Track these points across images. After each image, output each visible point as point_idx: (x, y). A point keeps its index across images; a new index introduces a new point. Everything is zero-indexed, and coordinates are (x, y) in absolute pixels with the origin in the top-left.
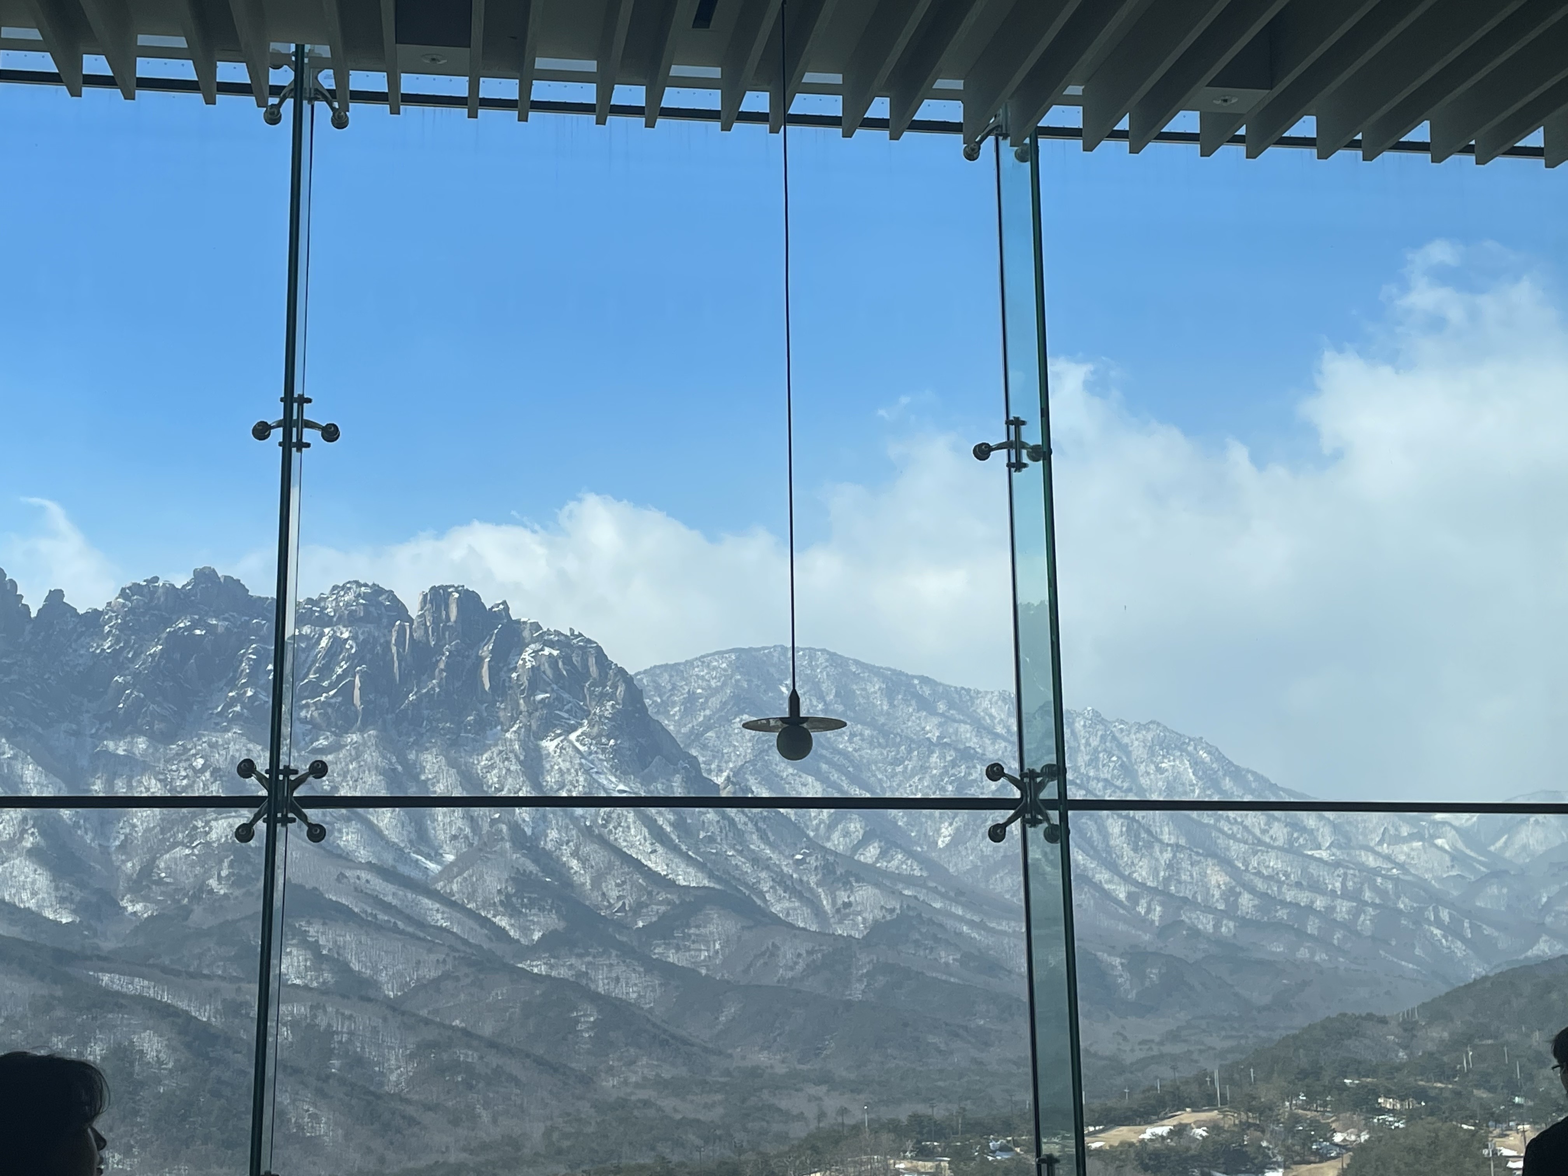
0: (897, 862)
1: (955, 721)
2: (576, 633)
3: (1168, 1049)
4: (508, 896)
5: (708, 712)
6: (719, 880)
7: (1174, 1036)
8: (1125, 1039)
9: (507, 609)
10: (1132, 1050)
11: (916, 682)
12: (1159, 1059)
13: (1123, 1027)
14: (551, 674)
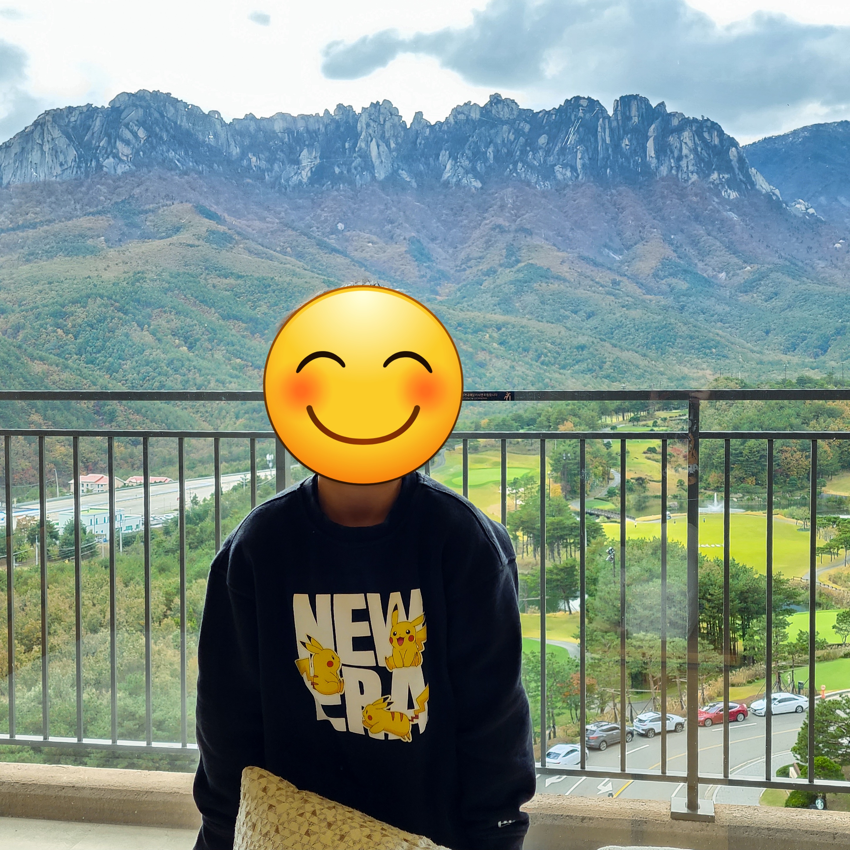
2: (705, 118)
9: (665, 107)
14: (690, 144)
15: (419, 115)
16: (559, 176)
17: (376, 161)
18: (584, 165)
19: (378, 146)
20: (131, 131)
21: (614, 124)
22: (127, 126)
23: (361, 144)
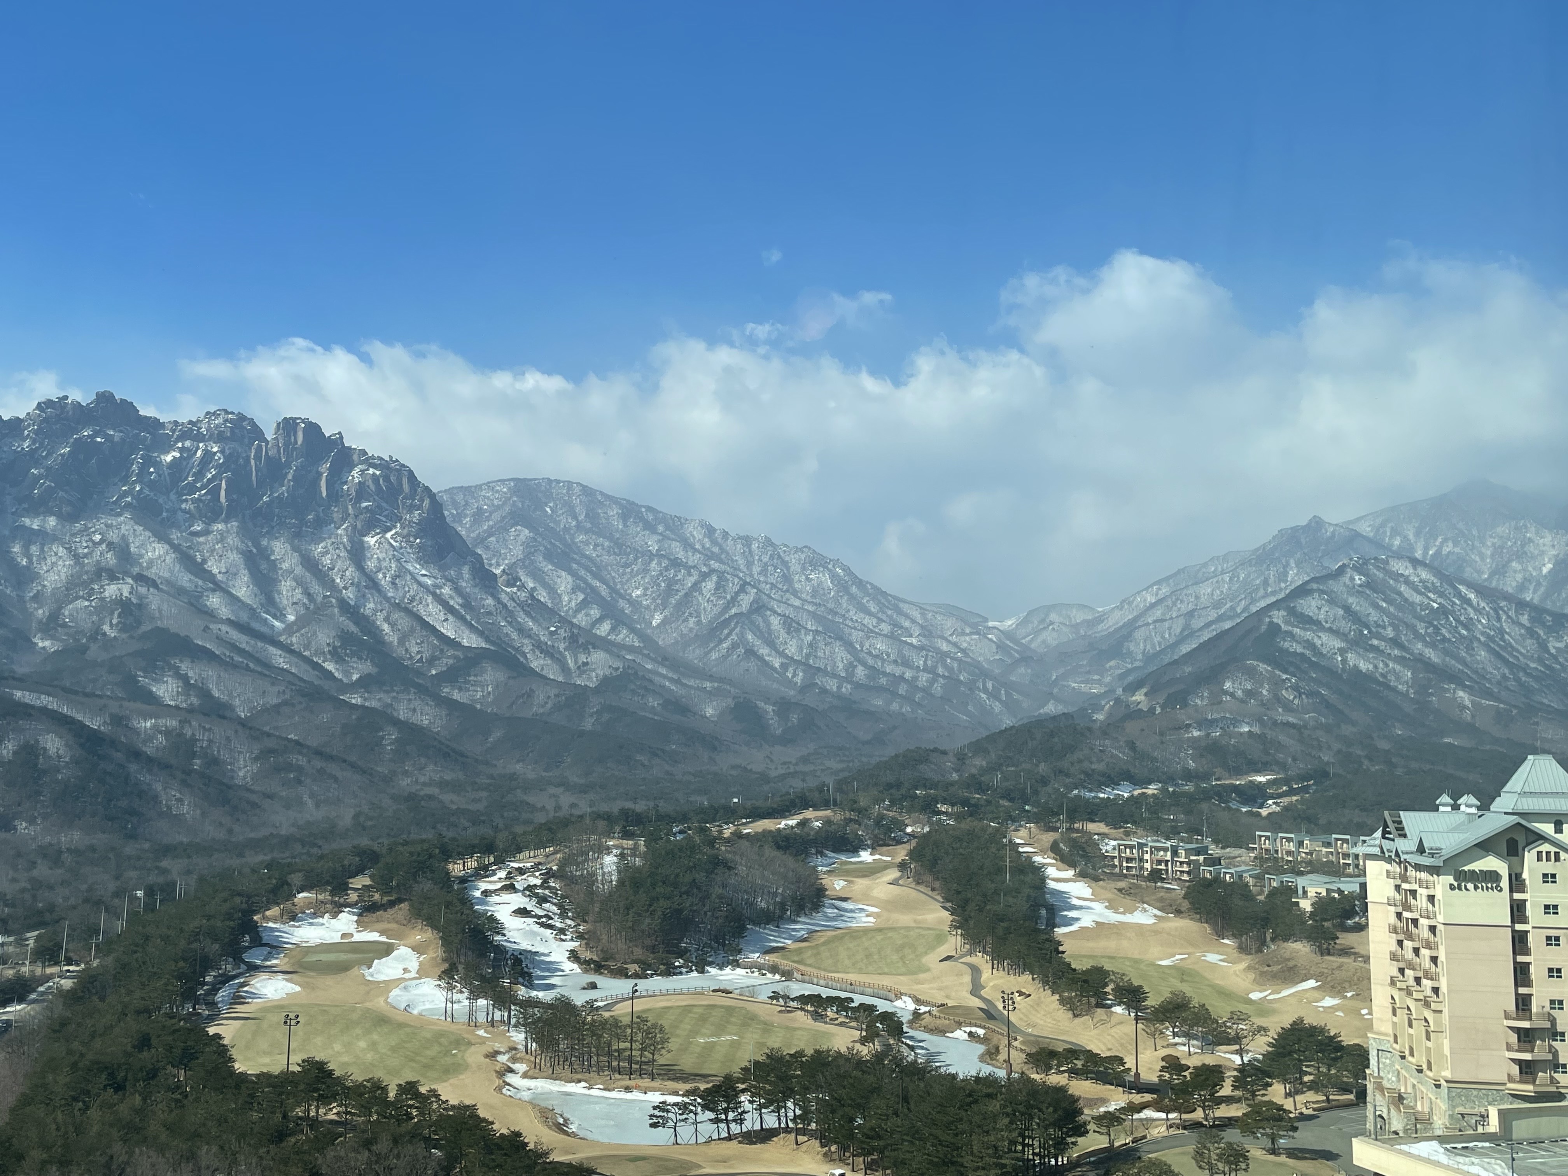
0: (623, 636)
1: (669, 539)
2: (394, 459)
3: (801, 768)
4: (335, 648)
5: (491, 523)
6: (493, 643)
7: (805, 760)
8: (772, 761)
9: (342, 438)
10: (776, 769)
11: (643, 510)
12: (794, 775)
13: (771, 753)
14: (374, 488)
21: (274, 451)
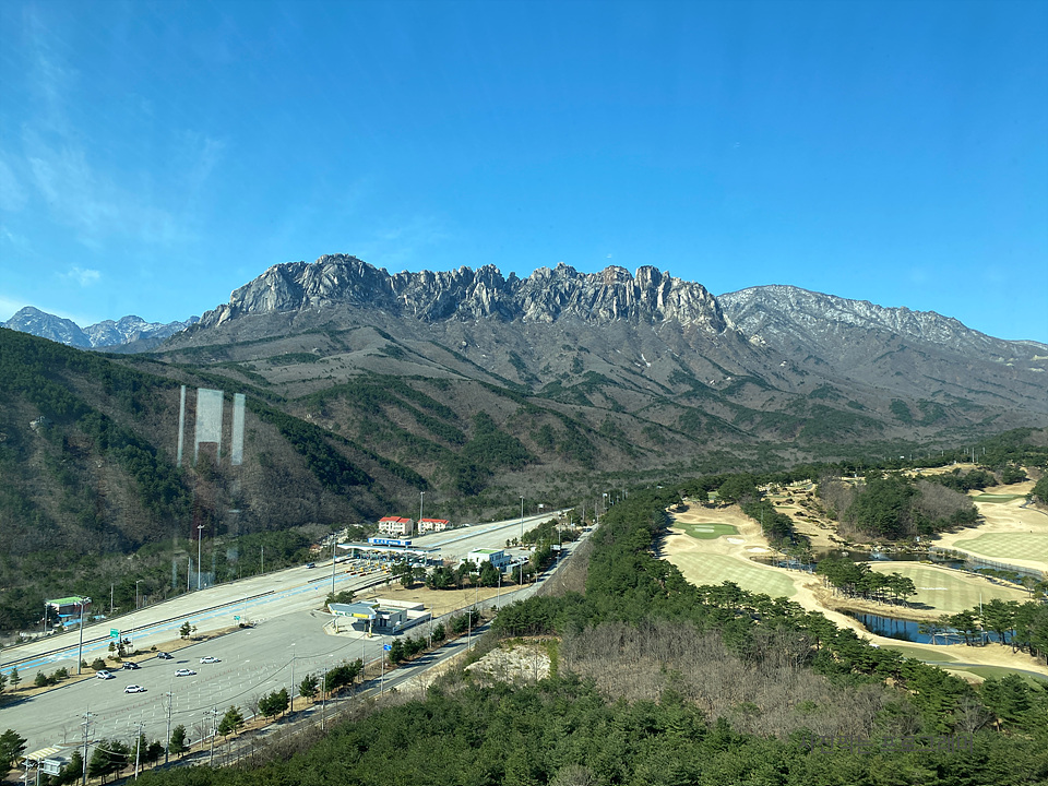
1: (845, 312)
2: (695, 282)
4: (671, 378)
6: (751, 373)
8: (918, 435)
10: (922, 440)
11: (830, 297)
13: (918, 431)
14: (686, 298)
15: (512, 274)
16: (602, 315)
17: (486, 304)
18: (618, 311)
19: (487, 293)
20: (330, 280)
21: (636, 284)
22: (327, 276)
23: (476, 291)
